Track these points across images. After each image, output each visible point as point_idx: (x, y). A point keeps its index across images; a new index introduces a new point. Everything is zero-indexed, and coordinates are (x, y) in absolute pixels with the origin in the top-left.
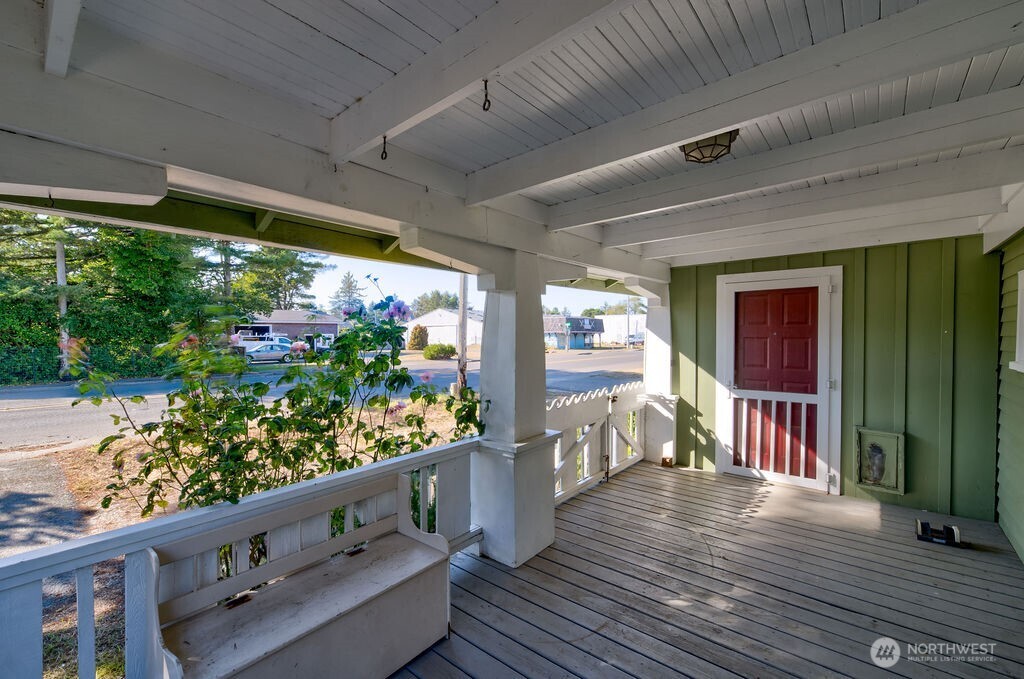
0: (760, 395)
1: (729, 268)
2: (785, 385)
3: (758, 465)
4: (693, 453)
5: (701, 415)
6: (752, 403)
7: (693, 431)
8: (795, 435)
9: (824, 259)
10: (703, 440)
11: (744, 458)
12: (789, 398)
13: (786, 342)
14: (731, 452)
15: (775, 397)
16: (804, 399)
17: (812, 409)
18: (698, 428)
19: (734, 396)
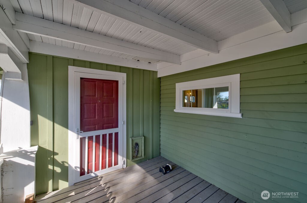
0: (94, 133)
1: (76, 63)
2: (105, 126)
3: (93, 170)
4: (50, 182)
5: (57, 154)
6: (90, 138)
7: (50, 167)
8: (110, 148)
9: (120, 69)
10: (58, 170)
11: (86, 170)
12: (107, 132)
13: (105, 105)
14: (79, 170)
15: (101, 132)
16: (113, 131)
17: (117, 134)
18: (54, 163)
19: (80, 137)
